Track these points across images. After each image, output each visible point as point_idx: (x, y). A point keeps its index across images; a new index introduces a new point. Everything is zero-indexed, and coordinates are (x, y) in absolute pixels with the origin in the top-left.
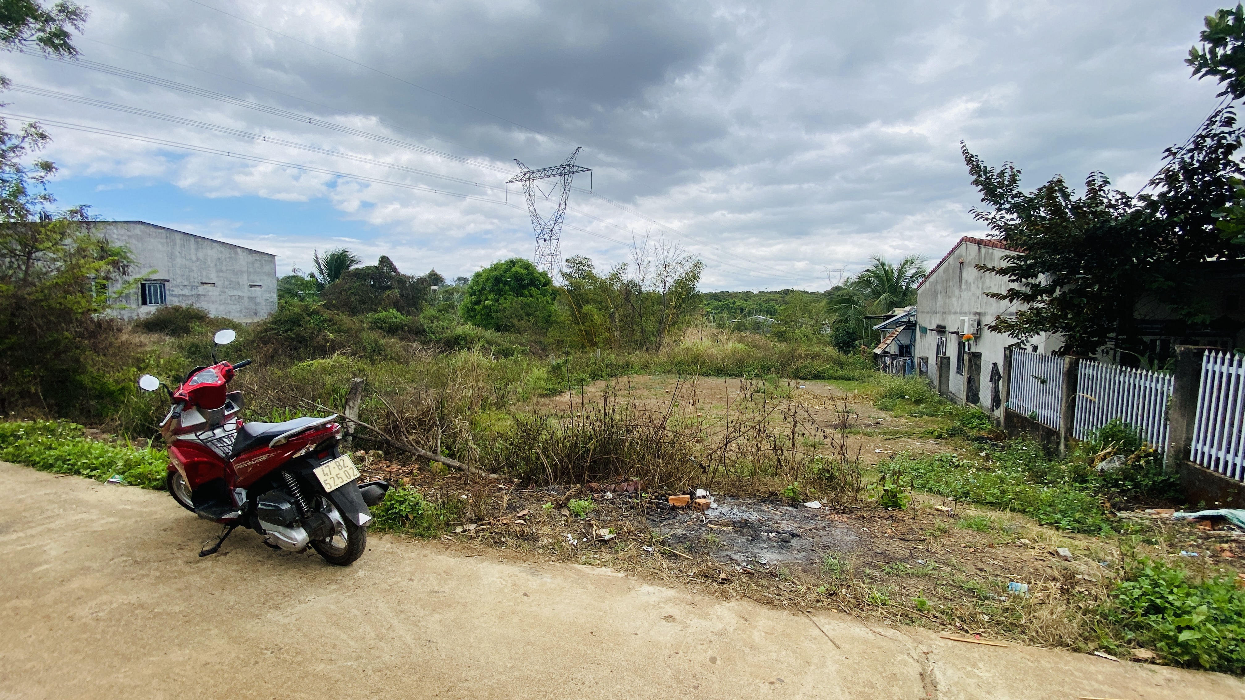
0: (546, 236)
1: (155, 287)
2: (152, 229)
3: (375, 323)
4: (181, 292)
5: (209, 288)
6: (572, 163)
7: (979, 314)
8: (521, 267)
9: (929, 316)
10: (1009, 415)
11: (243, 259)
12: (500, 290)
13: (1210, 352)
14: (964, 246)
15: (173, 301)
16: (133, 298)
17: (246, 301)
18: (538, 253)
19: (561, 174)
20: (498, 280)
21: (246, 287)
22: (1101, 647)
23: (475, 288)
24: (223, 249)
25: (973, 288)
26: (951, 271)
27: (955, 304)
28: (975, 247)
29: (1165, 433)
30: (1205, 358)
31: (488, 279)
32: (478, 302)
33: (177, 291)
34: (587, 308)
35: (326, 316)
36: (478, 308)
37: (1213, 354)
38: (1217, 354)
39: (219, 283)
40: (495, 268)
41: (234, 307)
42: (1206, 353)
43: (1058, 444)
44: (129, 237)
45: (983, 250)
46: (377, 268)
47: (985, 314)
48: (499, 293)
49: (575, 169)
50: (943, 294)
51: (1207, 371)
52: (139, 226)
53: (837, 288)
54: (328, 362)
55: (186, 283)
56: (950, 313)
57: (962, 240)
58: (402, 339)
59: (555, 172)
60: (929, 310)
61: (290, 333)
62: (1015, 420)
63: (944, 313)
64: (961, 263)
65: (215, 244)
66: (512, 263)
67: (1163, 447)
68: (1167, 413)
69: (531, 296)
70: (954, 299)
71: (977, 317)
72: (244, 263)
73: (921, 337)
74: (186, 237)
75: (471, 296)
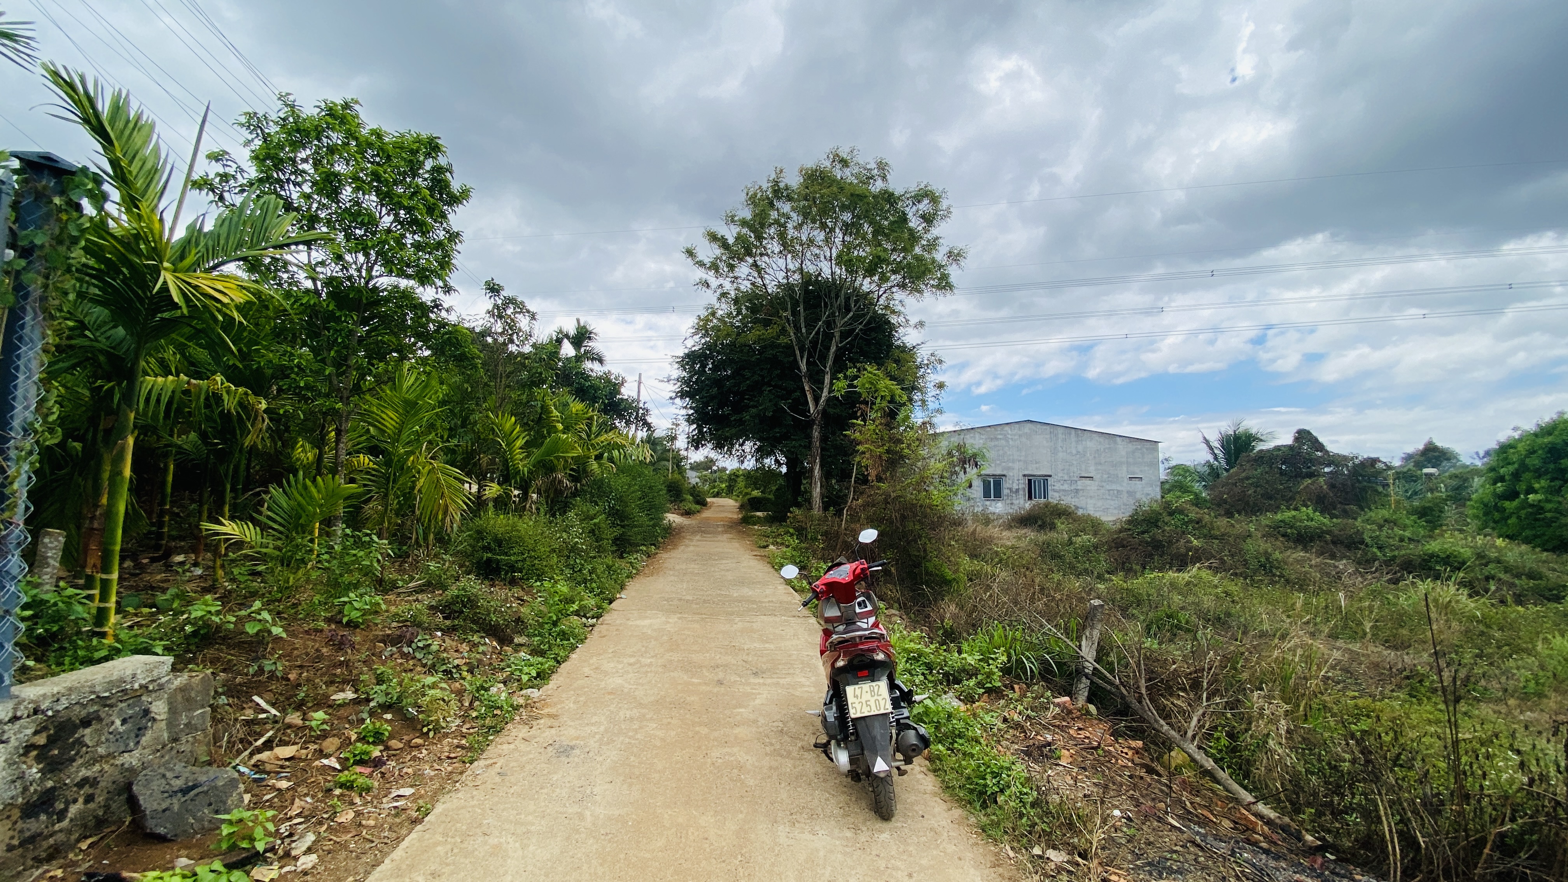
1: (1039, 482)
2: (1039, 426)
3: (1277, 527)
4: (1062, 488)
5: (1088, 482)
11: (1123, 449)
12: (1560, 472)
15: (1054, 497)
16: (1021, 492)
17: (1125, 495)
20: (1555, 453)
21: (1126, 480)
24: (1101, 440)
32: (1512, 495)
33: (1058, 486)
35: (1192, 515)
36: (1511, 505)
39: (1097, 477)
41: (1112, 503)
44: (1020, 436)
46: (1290, 447)
48: (1560, 477)
52: (1029, 425)
54: (1184, 577)
55: (1066, 478)
58: (1320, 554)
61: (1146, 535)
65: (1094, 435)
72: (1124, 453)
74: (1067, 430)
75: (1495, 483)
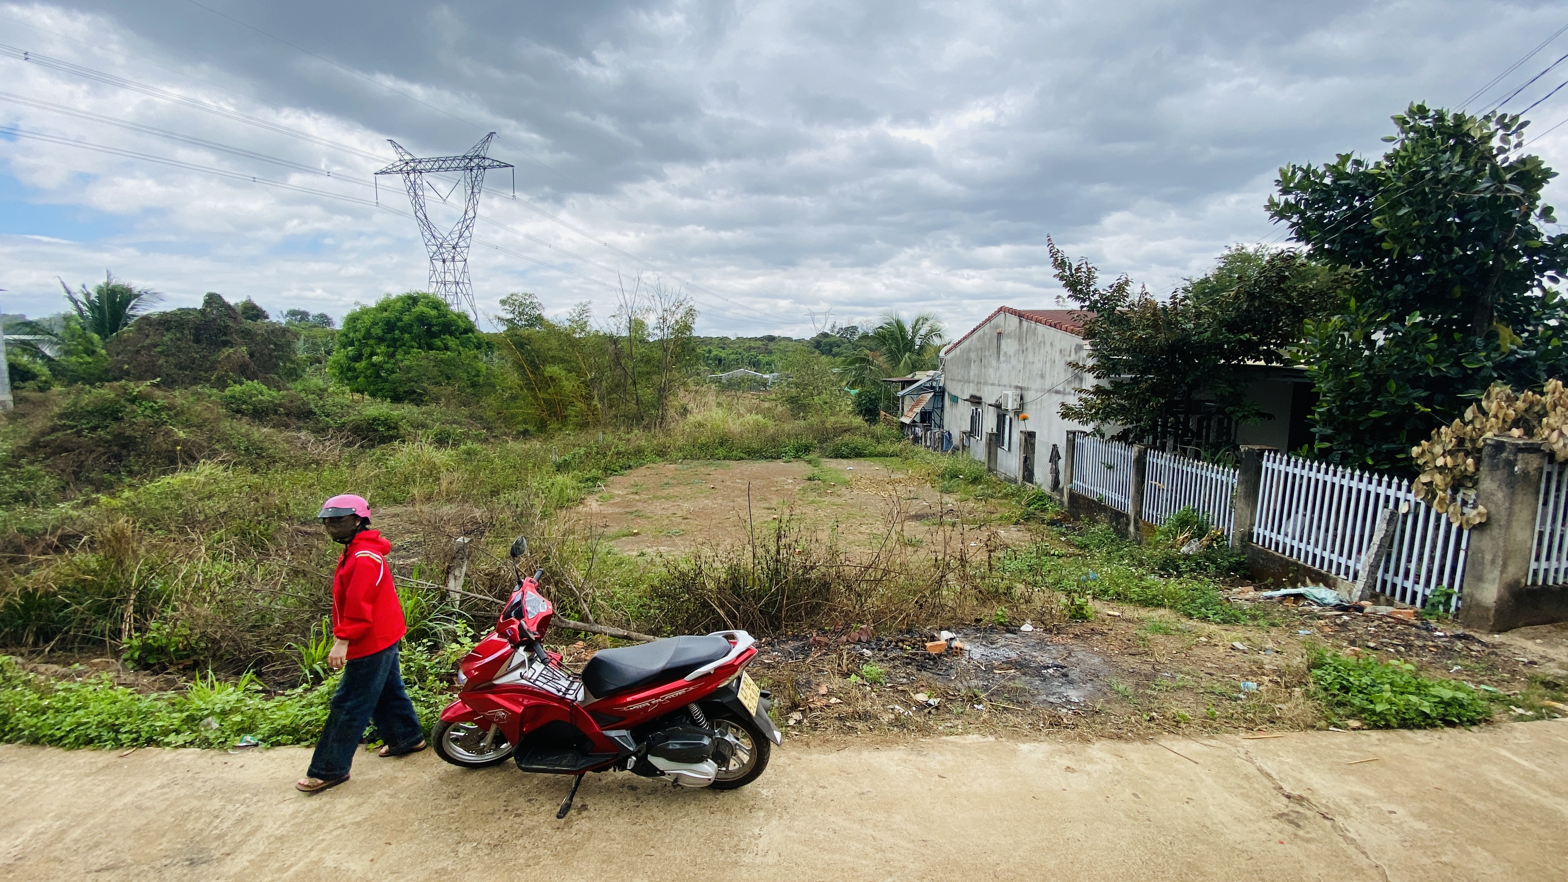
0: (446, 256)
6: (482, 154)
7: (1021, 388)
8: (427, 305)
9: (960, 385)
10: (1073, 497)
12: (395, 340)
13: (1270, 453)
14: (1002, 315)
18: (433, 279)
19: (466, 168)
20: (390, 326)
22: (1330, 724)
23: (351, 335)
25: (1014, 361)
26: (987, 341)
27: (992, 376)
28: (1015, 320)
29: (1230, 521)
30: (1265, 458)
31: (374, 324)
32: (358, 358)
34: (552, 370)
36: (361, 365)
37: (1272, 455)
38: (1276, 455)
40: (383, 308)
42: (1266, 453)
43: (1128, 524)
45: (1025, 324)
46: (201, 312)
47: (1028, 389)
48: (395, 344)
49: (487, 163)
50: (978, 362)
51: (1267, 468)
53: (825, 335)
56: (986, 383)
57: (1001, 309)
58: (279, 427)
59: (455, 164)
60: (960, 377)
62: (1081, 502)
63: (979, 383)
64: (999, 334)
66: (413, 300)
67: (1229, 530)
68: (1232, 502)
69: (447, 348)
70: (991, 370)
71: (1019, 392)
73: (951, 406)
75: (346, 346)
